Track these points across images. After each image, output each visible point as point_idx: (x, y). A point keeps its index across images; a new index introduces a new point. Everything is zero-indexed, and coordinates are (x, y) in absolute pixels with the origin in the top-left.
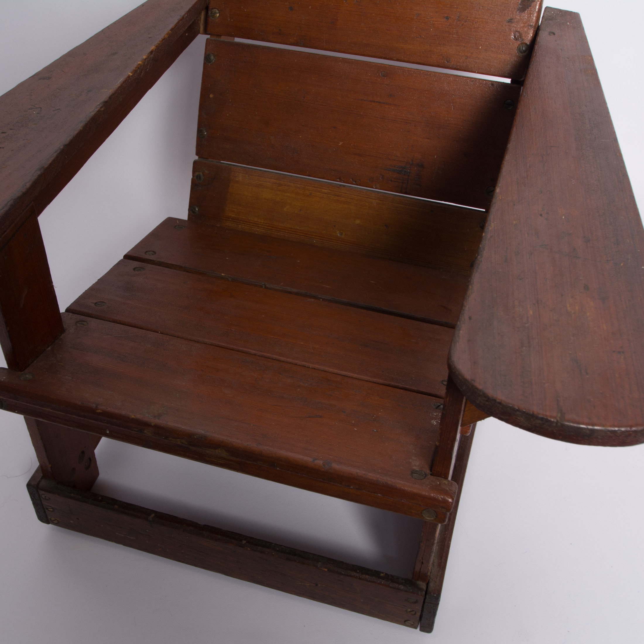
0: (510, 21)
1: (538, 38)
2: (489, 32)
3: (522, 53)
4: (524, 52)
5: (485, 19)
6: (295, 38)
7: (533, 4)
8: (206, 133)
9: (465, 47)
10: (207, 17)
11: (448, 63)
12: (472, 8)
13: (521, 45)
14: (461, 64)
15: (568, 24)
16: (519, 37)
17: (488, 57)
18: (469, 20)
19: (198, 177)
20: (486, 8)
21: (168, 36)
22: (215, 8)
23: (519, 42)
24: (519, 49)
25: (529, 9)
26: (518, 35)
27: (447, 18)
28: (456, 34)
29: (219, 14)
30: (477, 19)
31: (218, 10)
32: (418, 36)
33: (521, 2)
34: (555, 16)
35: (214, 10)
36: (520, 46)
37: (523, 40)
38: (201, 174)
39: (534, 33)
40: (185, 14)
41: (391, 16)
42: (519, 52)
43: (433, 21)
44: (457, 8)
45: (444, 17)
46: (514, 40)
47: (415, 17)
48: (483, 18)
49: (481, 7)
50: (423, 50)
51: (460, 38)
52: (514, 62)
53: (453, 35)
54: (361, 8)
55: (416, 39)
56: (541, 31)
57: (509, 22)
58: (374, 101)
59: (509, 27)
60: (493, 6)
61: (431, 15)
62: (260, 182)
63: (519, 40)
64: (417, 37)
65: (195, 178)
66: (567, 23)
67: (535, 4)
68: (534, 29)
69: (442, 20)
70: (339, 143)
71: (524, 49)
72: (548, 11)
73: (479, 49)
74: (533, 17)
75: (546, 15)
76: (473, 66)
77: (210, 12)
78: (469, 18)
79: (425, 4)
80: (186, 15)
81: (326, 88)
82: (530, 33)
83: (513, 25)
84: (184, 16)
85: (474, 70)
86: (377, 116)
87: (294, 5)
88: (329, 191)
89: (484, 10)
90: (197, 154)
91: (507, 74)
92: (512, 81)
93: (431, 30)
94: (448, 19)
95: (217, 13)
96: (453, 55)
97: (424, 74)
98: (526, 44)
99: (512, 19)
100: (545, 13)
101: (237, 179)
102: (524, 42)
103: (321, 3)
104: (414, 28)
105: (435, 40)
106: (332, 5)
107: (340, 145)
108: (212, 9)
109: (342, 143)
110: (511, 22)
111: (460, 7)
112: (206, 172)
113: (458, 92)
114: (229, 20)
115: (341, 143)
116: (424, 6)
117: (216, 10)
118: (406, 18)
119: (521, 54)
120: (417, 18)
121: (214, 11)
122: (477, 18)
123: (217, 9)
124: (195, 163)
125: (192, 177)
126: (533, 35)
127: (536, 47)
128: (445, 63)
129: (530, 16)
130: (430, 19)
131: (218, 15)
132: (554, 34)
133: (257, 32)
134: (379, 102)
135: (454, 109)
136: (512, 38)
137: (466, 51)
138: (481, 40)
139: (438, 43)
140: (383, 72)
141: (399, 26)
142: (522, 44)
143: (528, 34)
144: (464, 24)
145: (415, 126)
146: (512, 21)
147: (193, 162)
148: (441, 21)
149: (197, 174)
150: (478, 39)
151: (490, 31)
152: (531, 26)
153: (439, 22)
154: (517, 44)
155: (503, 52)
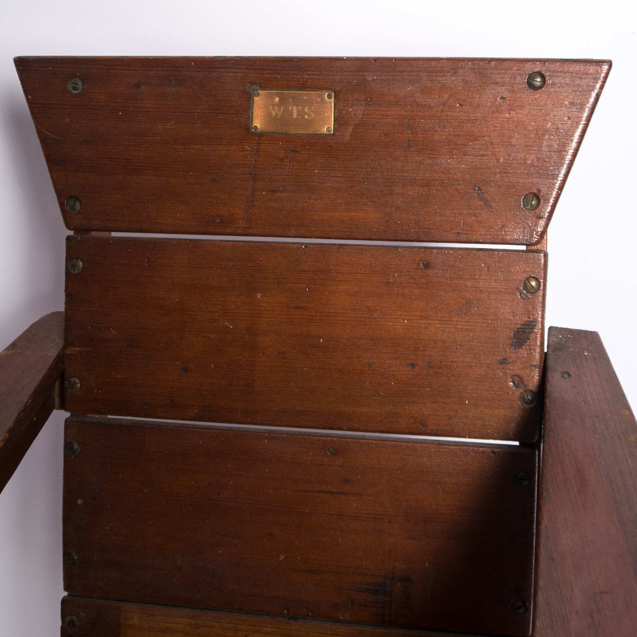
0: (504, 361)
1: (548, 385)
2: (475, 379)
3: (527, 404)
4: (531, 402)
5: (467, 362)
6: (195, 411)
7: (532, 336)
8: (76, 557)
9: (444, 403)
10: (62, 389)
11: (424, 428)
12: (447, 349)
13: (525, 393)
14: (443, 428)
15: (586, 354)
16: (519, 381)
17: (481, 414)
18: (444, 366)
19: (71, 623)
20: (466, 347)
21: (4, 443)
22: (74, 377)
23: (522, 390)
24: (522, 398)
25: (528, 343)
26: (518, 379)
27: (413, 365)
28: (428, 386)
29: (81, 384)
30: (455, 364)
31: (78, 379)
32: (375, 394)
33: (514, 335)
34: (565, 342)
35: (73, 379)
36: (524, 395)
37: (526, 386)
38: (75, 618)
39: (540, 375)
40: (28, 400)
41: (331, 368)
42: (523, 403)
43: (393, 371)
44: (425, 350)
45: (408, 364)
46: (514, 387)
47: (366, 368)
48: (464, 361)
49: (459, 347)
50: (385, 413)
51: (435, 391)
52: (519, 418)
53: (424, 388)
54: (286, 362)
55: (372, 398)
56: (549, 372)
57: (501, 363)
58: (324, 492)
59: (504, 371)
60: (475, 344)
61: (389, 362)
62: (167, 624)
63: (521, 387)
64: (373, 396)
65: (66, 625)
66: (583, 353)
67: (535, 336)
68: (539, 369)
69: (405, 369)
70: (280, 557)
71: (530, 397)
72: (554, 335)
73: (466, 404)
74: (534, 354)
75: (553, 341)
76: (461, 429)
77: (66, 383)
78: (444, 363)
79: (378, 349)
80: (30, 401)
81: (250, 479)
82: (534, 376)
83: (508, 366)
84: (27, 403)
85: (464, 435)
86: (330, 512)
87: (188, 365)
88: (274, 630)
89: (463, 350)
90: (66, 589)
91: (512, 436)
92: (520, 443)
93: (392, 383)
94: (414, 367)
95: (78, 383)
96: (430, 416)
97: (391, 447)
98: (532, 391)
99: (505, 359)
100: (550, 338)
101: (130, 623)
102: (529, 388)
103: (227, 358)
104: (368, 384)
105: (400, 397)
106: (244, 360)
107: (280, 559)
108: (70, 378)
109: (284, 556)
110: (505, 363)
111: (429, 349)
112: (83, 615)
113: (445, 468)
114: (96, 391)
115: (282, 557)
116: (377, 352)
117: (76, 379)
118: (353, 370)
119: (527, 406)
120: (369, 370)
121: (73, 381)
122: (455, 362)
123: (76, 377)
124: (64, 602)
125: (60, 624)
126: (539, 378)
127: (548, 402)
128: (420, 428)
129: (531, 353)
130: (388, 370)
131: (79, 385)
132: (570, 375)
133: (138, 406)
134: (331, 493)
135: (443, 492)
136: (510, 386)
137: (447, 409)
138: (467, 392)
139: (405, 401)
140: (331, 449)
141: (345, 382)
142: (526, 391)
143: (533, 377)
144: (437, 372)
145: (390, 522)
146: (506, 361)
147: (60, 601)
148: (405, 371)
149: (68, 619)
150: (461, 390)
151: (477, 378)
152: (534, 366)
153: (402, 372)
154: (518, 392)
155: (500, 405)
